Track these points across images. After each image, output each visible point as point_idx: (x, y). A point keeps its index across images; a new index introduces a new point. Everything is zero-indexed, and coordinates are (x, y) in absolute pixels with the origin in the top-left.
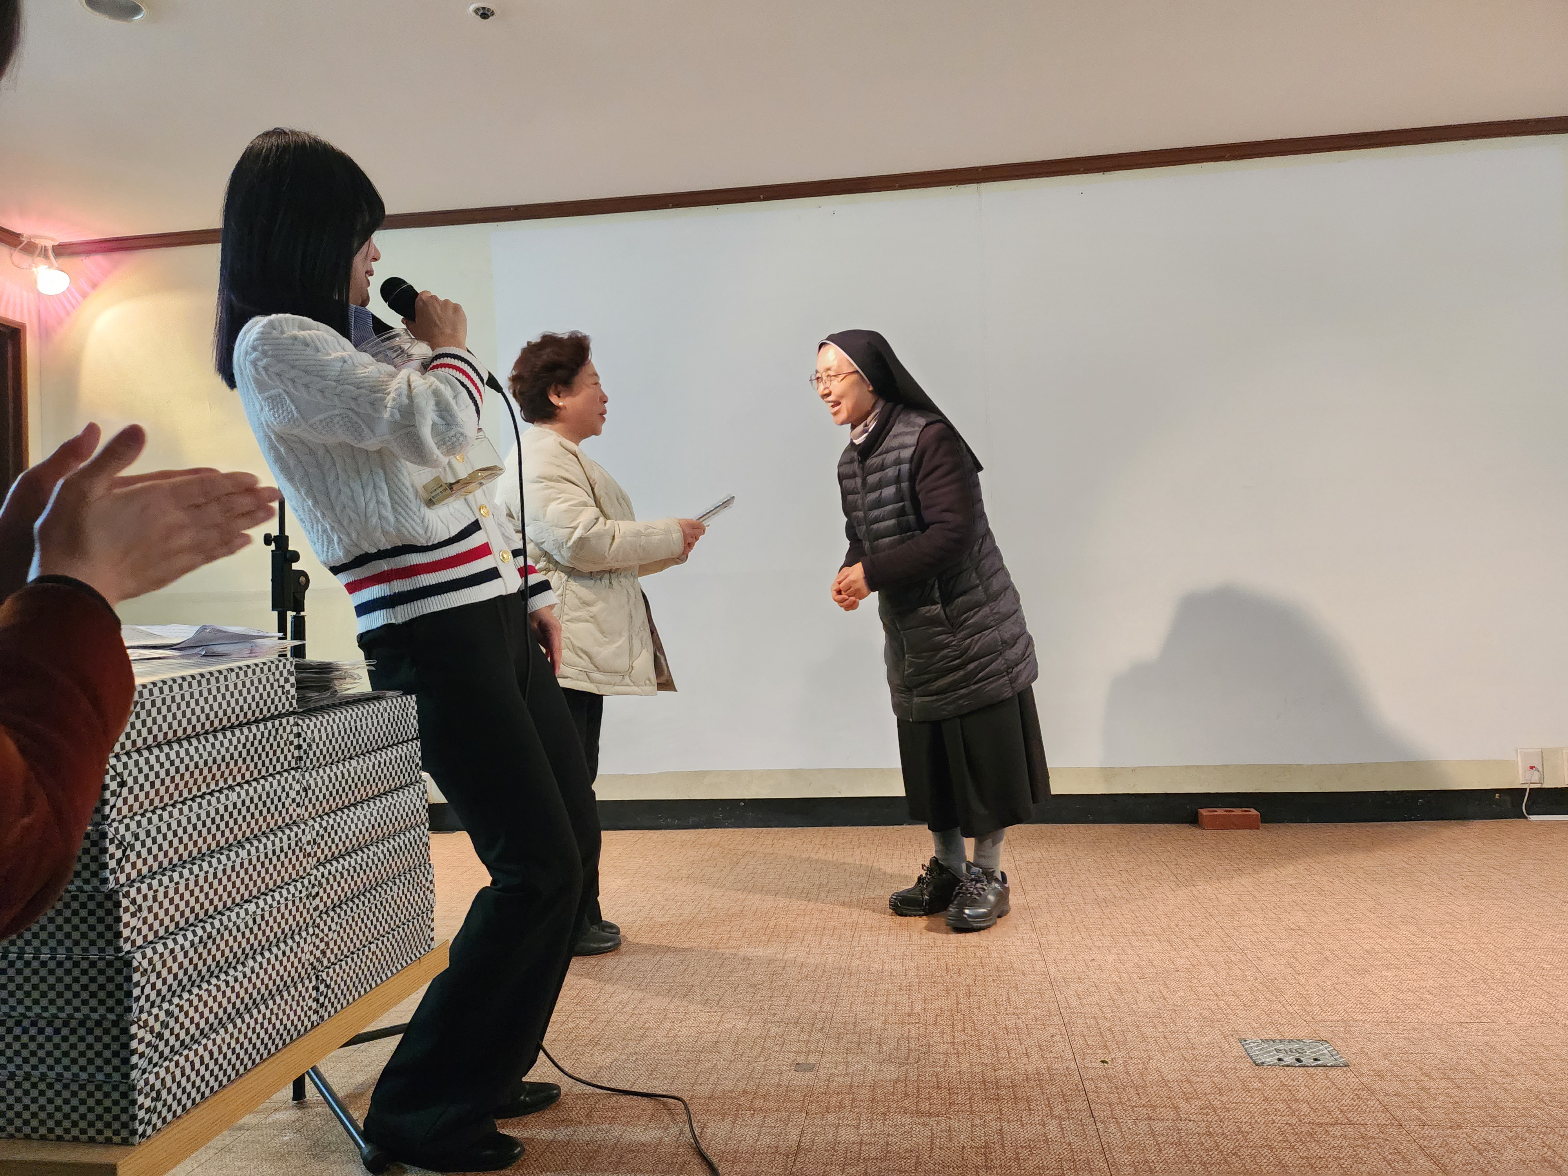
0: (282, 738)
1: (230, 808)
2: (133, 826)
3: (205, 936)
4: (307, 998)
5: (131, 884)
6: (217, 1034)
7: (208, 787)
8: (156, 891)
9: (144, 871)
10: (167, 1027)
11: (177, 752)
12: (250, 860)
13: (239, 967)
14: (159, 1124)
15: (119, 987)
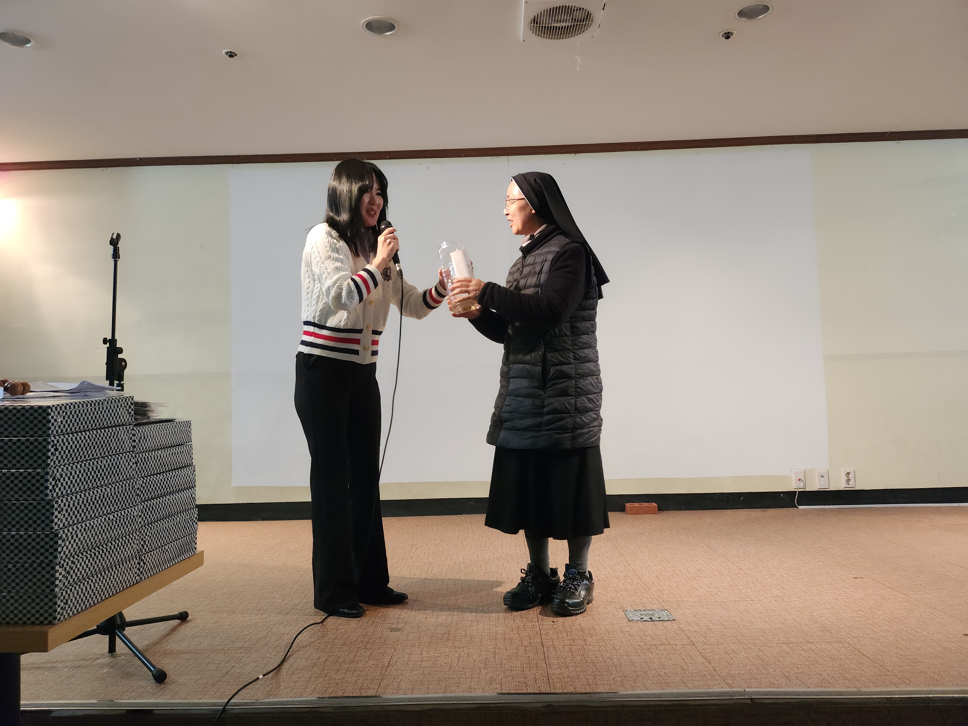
0: (127, 435)
1: (103, 467)
2: (60, 470)
3: (90, 528)
4: (135, 567)
5: (59, 498)
6: (93, 577)
7: (93, 456)
8: (70, 502)
9: (64, 492)
10: (72, 569)
11: (80, 437)
12: (111, 493)
13: (105, 546)
14: (66, 616)
15: (51, 547)
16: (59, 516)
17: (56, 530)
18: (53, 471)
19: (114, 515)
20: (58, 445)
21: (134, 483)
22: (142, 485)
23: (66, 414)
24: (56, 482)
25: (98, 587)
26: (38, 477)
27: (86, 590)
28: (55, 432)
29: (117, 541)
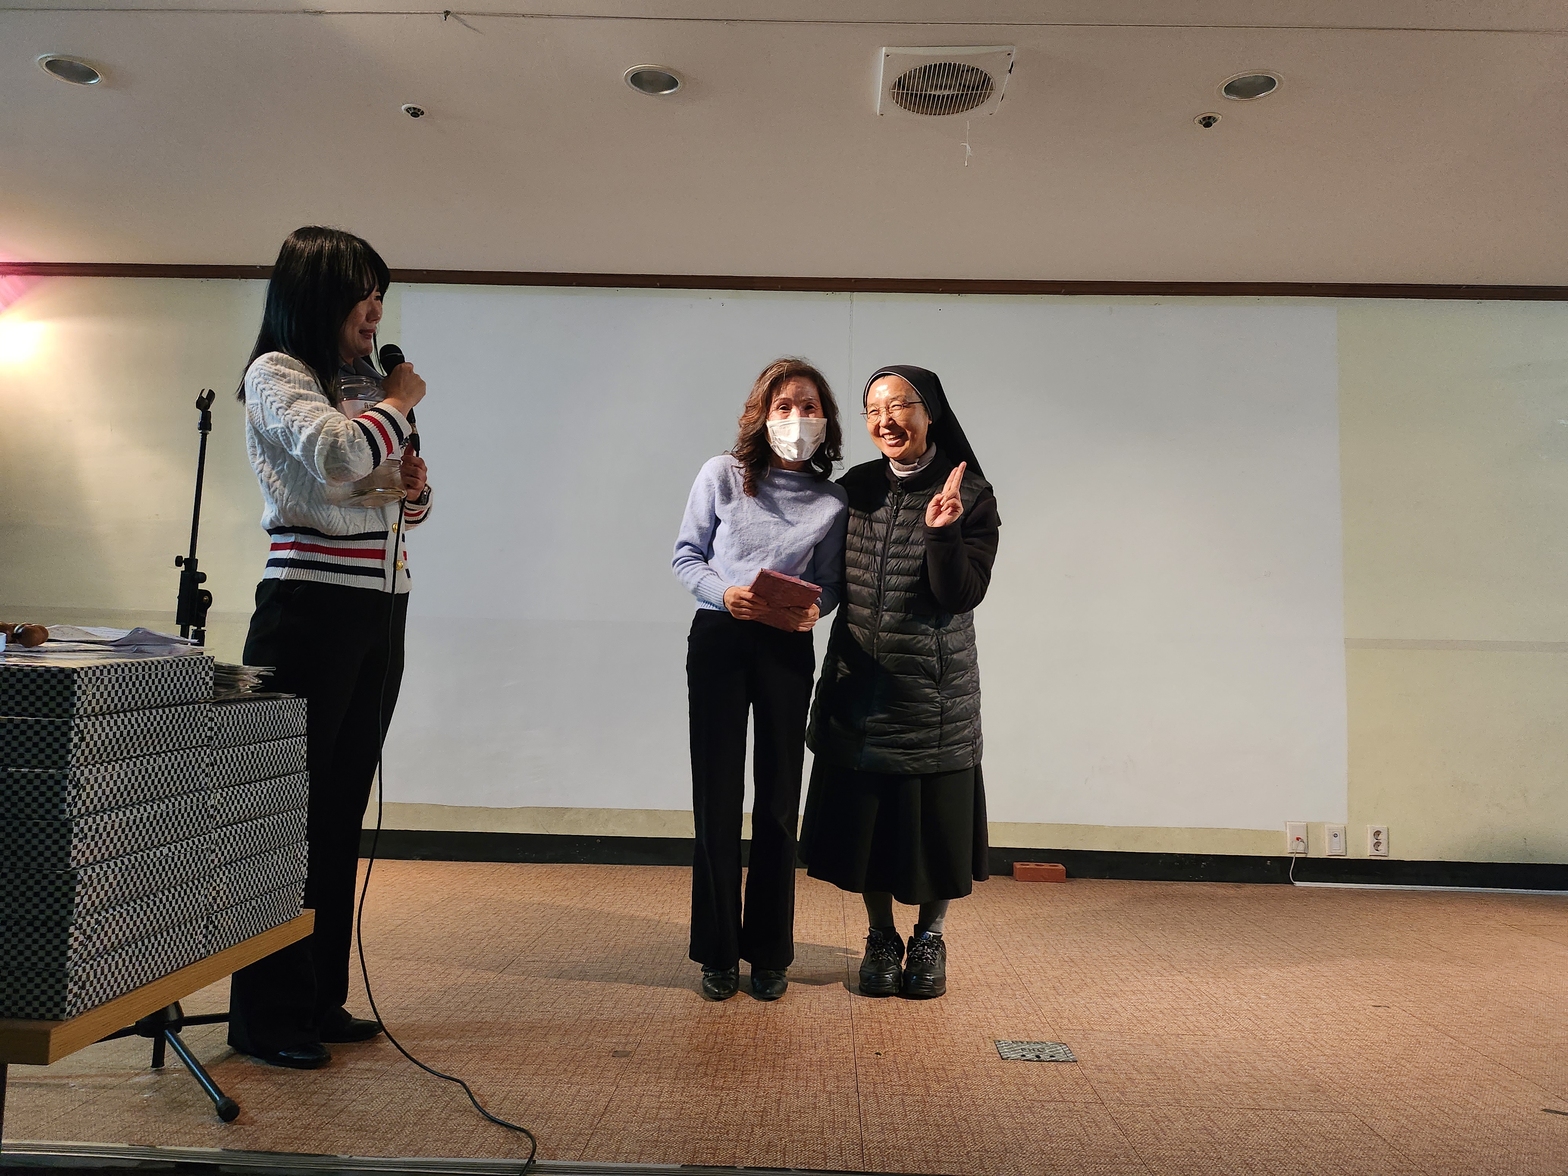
0: (199, 719)
1: (156, 770)
2: (86, 772)
3: (130, 866)
4: (199, 932)
5: (81, 817)
6: (130, 947)
7: (142, 751)
8: (98, 825)
9: (91, 808)
10: (95, 933)
11: (123, 720)
12: (168, 813)
13: (152, 897)
14: (82, 1008)
15: (65, 895)
16: (80, 846)
17: (74, 869)
18: (75, 773)
19: (169, 848)
20: (86, 731)
21: (206, 798)
22: (219, 800)
23: (102, 683)
24: (78, 791)
25: (137, 964)
26: (51, 783)
27: (116, 968)
28: (81, 712)
29: (172, 890)
